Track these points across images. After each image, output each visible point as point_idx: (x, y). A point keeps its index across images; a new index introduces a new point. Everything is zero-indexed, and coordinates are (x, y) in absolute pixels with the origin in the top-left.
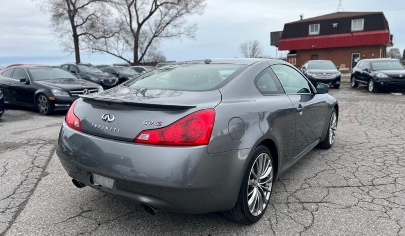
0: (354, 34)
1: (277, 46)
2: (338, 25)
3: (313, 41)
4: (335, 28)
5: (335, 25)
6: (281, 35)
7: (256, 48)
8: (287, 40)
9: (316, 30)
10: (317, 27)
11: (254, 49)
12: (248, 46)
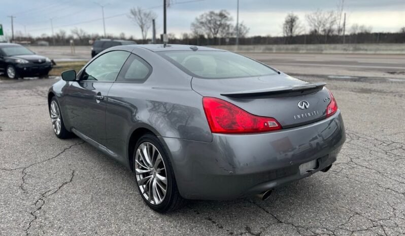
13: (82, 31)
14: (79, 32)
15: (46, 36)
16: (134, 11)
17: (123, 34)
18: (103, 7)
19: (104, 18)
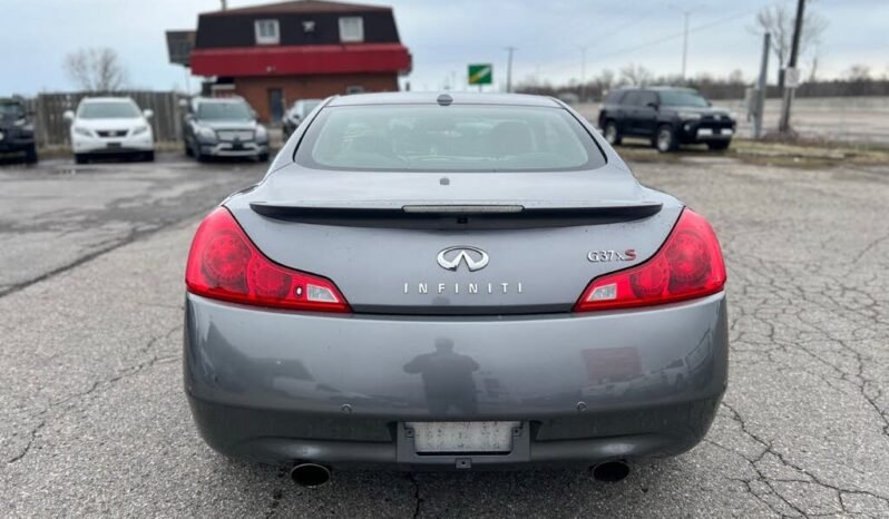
0: (350, 48)
1: (187, 65)
2: (316, 27)
3: (267, 56)
4: (309, 33)
5: (309, 26)
6: (192, 40)
7: (110, 68)
8: (208, 52)
9: (272, 34)
10: (272, 27)
11: (105, 69)
12: (89, 62)
13: (641, 70)
14: (636, 73)
15: (576, 84)
16: (765, 17)
17: (738, 73)
18: (687, 14)
19: (686, 33)
